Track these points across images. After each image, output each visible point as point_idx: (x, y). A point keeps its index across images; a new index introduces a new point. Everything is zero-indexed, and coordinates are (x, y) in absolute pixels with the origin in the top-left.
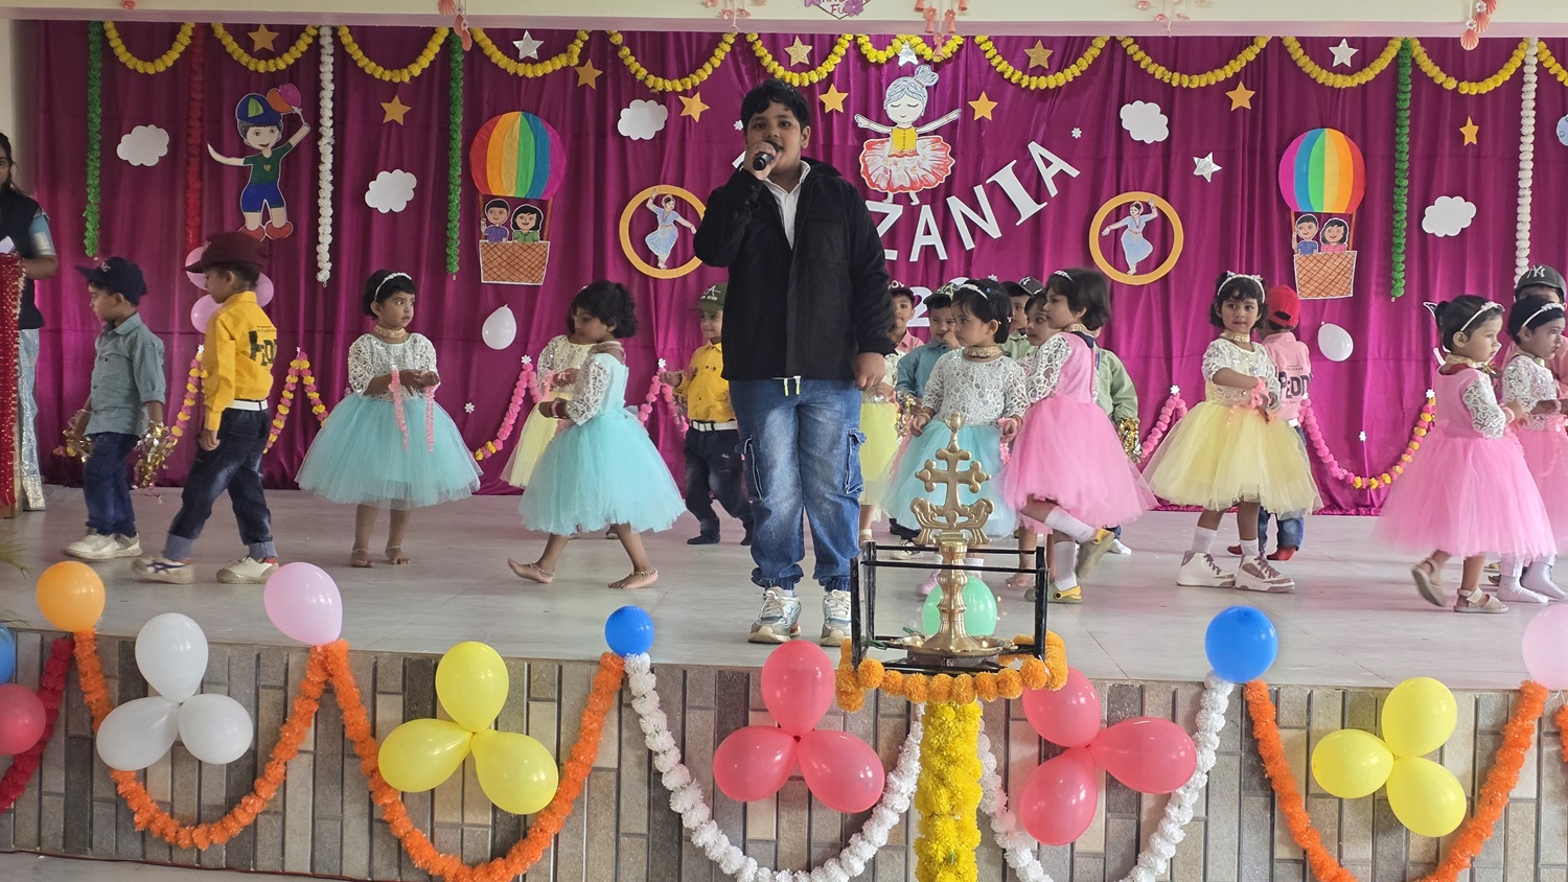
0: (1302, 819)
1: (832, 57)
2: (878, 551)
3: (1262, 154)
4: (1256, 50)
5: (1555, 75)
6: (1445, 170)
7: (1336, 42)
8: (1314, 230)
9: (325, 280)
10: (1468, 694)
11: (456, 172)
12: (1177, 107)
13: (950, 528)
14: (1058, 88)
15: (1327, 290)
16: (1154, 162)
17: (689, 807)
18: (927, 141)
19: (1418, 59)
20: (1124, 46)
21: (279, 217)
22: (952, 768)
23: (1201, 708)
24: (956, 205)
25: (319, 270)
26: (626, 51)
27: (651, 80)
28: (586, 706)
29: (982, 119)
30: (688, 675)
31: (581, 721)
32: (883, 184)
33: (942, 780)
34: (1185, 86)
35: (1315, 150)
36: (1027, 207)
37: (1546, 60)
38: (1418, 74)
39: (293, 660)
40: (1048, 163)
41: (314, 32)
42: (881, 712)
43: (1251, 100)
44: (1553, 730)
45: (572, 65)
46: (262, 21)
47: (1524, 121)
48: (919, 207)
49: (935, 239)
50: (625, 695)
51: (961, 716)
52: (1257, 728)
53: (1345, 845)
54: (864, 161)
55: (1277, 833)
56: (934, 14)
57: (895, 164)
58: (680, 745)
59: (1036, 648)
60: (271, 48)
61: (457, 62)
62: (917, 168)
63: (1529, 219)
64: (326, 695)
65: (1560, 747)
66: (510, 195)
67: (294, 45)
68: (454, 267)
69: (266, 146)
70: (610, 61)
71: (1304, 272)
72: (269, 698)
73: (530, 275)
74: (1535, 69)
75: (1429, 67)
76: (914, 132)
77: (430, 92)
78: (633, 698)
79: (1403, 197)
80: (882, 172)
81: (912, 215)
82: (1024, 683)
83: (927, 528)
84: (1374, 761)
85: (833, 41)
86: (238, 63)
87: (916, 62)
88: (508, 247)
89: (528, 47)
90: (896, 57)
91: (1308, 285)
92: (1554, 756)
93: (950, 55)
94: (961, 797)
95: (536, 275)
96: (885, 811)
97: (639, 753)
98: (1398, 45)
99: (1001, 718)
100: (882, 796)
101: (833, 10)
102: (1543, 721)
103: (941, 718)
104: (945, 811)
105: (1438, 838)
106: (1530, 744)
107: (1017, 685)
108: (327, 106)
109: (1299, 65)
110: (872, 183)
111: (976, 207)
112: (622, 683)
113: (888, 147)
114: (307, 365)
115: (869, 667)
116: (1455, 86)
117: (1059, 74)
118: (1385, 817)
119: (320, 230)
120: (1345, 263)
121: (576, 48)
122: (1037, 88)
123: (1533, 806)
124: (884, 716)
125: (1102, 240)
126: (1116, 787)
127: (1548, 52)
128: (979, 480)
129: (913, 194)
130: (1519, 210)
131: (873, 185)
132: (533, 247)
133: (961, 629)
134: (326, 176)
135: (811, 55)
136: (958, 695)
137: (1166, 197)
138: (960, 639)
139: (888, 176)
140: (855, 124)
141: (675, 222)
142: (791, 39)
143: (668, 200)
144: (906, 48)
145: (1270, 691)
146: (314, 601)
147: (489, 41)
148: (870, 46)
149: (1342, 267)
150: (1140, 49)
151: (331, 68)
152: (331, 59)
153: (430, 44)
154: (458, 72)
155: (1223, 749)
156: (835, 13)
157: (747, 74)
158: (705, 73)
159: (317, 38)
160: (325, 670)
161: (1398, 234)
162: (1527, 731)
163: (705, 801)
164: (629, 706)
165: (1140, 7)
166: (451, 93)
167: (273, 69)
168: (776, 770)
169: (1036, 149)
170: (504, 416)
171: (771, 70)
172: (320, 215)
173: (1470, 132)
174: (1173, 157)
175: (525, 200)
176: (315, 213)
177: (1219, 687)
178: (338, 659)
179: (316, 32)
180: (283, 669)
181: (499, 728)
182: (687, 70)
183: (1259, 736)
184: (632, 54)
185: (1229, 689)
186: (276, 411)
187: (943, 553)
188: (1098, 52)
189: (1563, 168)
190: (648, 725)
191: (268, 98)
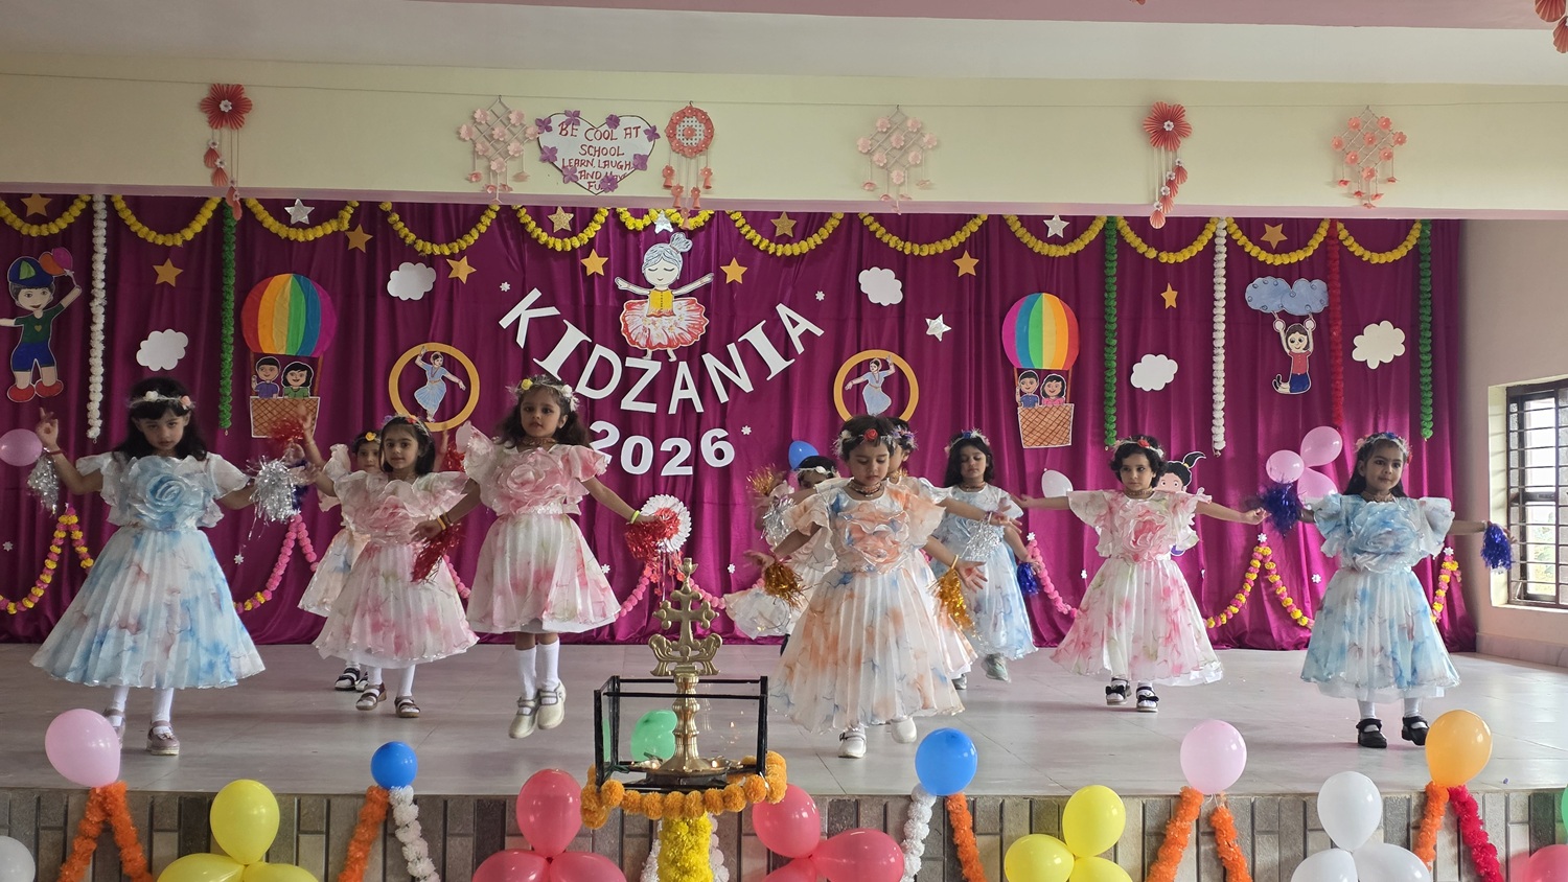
1: (592, 224)
2: (621, 684)
3: (986, 316)
4: (980, 222)
5: (1243, 247)
6: (1149, 332)
7: (1051, 217)
8: (1035, 386)
9: (95, 437)
10: (1136, 800)
11: (229, 331)
12: (909, 272)
13: (684, 661)
14: (802, 255)
15: (1048, 440)
16: (890, 323)
18: (683, 302)
19: (1122, 231)
20: (863, 220)
21: (49, 376)
22: (685, 878)
23: (908, 818)
24: (711, 362)
25: (90, 427)
26: (396, 217)
27: (420, 245)
28: (352, 836)
29: (733, 282)
30: (449, 805)
31: (347, 850)
32: (643, 342)
34: (916, 254)
35: (1033, 313)
36: (776, 363)
37: (1234, 233)
38: (1123, 245)
39: (73, 801)
40: (795, 324)
41: (87, 200)
42: (627, 832)
43: (975, 267)
44: (1208, 830)
45: (343, 229)
46: (36, 191)
47: (1216, 287)
48: (676, 364)
49: (692, 393)
50: (389, 826)
51: (694, 830)
52: (957, 835)
54: (624, 320)
56: (681, 191)
57: (654, 323)
58: (441, 870)
59: (758, 767)
60: (44, 213)
61: (230, 227)
62: (674, 327)
63: (1223, 375)
64: (105, 834)
65: (1215, 845)
66: (282, 352)
67: (67, 210)
68: (227, 423)
69: (38, 307)
70: (379, 226)
71: (1028, 423)
72: (49, 838)
74: (1224, 241)
75: (1132, 238)
76: (670, 294)
77: (204, 255)
78: (398, 827)
79: (1112, 355)
80: (641, 331)
81: (669, 371)
82: (747, 797)
83: (663, 662)
84: (1058, 861)
85: (594, 211)
86: (10, 228)
87: (671, 230)
88: (278, 403)
89: (299, 213)
90: (653, 225)
91: (1031, 435)
92: (1211, 853)
93: (703, 224)
97: (403, 879)
98: (1103, 221)
99: (734, 835)
101: (590, 186)
102: (1200, 822)
103: (676, 833)
106: (1189, 842)
107: (741, 799)
108: (100, 268)
109: (1018, 235)
110: (632, 341)
111: (729, 363)
112: (387, 814)
113: (647, 307)
114: (75, 519)
115: (610, 787)
116: (1155, 255)
117: (802, 242)
119: (92, 388)
120: (1063, 415)
121: (347, 215)
122: (783, 255)
124: (629, 836)
125: (846, 394)
127: (1236, 228)
128: (709, 618)
129: (670, 352)
130: (1215, 367)
131: (634, 342)
132: (304, 402)
133: (694, 751)
134: (98, 337)
135: (573, 222)
136: (689, 810)
137: (902, 355)
138: (693, 761)
139: (647, 334)
140: (616, 286)
141: (443, 378)
142: (554, 209)
143: (436, 357)
144: (662, 216)
145: (967, 801)
146: (94, 745)
147: (263, 211)
148: (628, 215)
149: (1061, 418)
150: (876, 222)
151: (104, 232)
152: (104, 224)
153: (202, 211)
154: (231, 237)
155: (928, 855)
156: (592, 189)
157: (512, 239)
158: (472, 238)
159: (90, 203)
160: (104, 810)
161: (1109, 388)
162: (1184, 831)
164: (393, 835)
165: (867, 188)
166: (223, 256)
167: (46, 233)
169: (783, 310)
170: (273, 566)
171: (535, 236)
172: (91, 374)
173: (1170, 297)
174: (907, 318)
176: (86, 372)
177: (923, 799)
178: (117, 800)
179: (89, 198)
180: (62, 811)
181: (270, 859)
182: (455, 234)
183: (958, 842)
184: (401, 220)
185: (933, 801)
186: (44, 565)
187: (677, 684)
188: (838, 223)
189: (1253, 329)
190: (410, 852)
191: (40, 261)
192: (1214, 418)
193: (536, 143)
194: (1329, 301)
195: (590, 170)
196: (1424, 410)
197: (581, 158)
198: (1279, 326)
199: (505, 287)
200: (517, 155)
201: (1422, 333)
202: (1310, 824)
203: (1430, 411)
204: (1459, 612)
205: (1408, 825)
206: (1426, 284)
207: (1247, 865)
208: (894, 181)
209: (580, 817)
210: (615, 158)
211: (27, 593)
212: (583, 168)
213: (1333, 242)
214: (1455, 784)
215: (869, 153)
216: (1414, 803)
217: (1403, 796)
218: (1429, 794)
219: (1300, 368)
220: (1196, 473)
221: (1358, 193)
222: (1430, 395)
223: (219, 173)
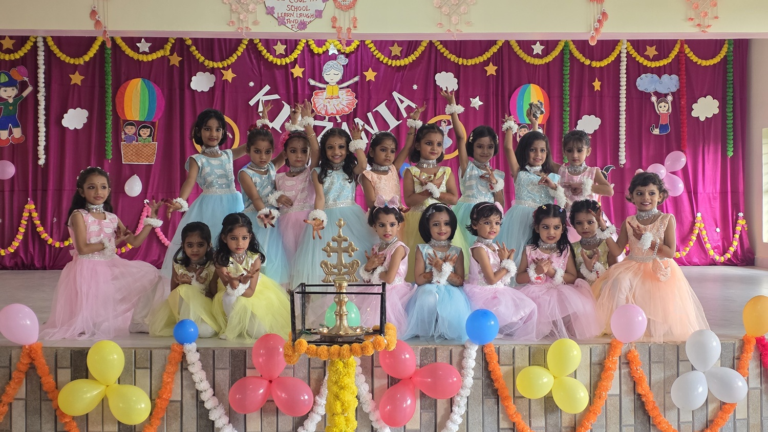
0: (513, 408)
1: (296, 50)
3: (501, 97)
4: (498, 47)
5: (635, 58)
6: (586, 103)
7: (534, 42)
9: (42, 164)
10: (587, 346)
11: (109, 108)
12: (461, 74)
13: (340, 274)
14: (405, 66)
17: (218, 418)
18: (344, 91)
19: (572, 51)
20: (436, 45)
21: (17, 133)
22: (342, 391)
23: (464, 358)
24: (359, 122)
25: (39, 159)
26: (194, 48)
27: (207, 63)
28: (165, 370)
29: (370, 81)
30: (216, 353)
31: (162, 378)
32: (323, 112)
33: (338, 397)
34: (465, 64)
35: (526, 94)
36: (393, 123)
37: (630, 51)
38: (573, 58)
39: (14, 353)
40: (402, 102)
41: (34, 40)
42: (311, 366)
43: (496, 71)
44: (626, 362)
45: (166, 55)
46: (7, 34)
47: (621, 79)
48: (341, 124)
50: (184, 364)
51: (346, 365)
52: (490, 366)
53: (532, 420)
54: (313, 101)
55: (501, 415)
56: (341, 29)
57: (329, 102)
58: (212, 387)
59: (380, 331)
60: (12, 48)
61: (108, 54)
62: (340, 105)
63: (625, 125)
64: (31, 370)
65: (629, 369)
67: (23, 46)
68: (110, 156)
69: (10, 97)
70: (185, 53)
72: (2, 372)
73: (147, 159)
74: (626, 55)
75: (577, 54)
76: (337, 87)
77: (95, 69)
78: (189, 365)
79: (567, 116)
80: (323, 107)
82: (374, 348)
83: (328, 275)
84: (545, 380)
85: (296, 43)
87: (337, 53)
89: (144, 46)
90: (327, 51)
92: (627, 373)
93: (353, 50)
94: (347, 405)
95: (151, 159)
96: (314, 414)
97: (192, 392)
98: (563, 44)
99: (369, 366)
100: (313, 407)
101: (292, 27)
102: (621, 357)
103: (336, 367)
104: (339, 412)
105: (575, 414)
106: (616, 369)
107: (371, 349)
108: (41, 77)
109: (518, 54)
110: (318, 112)
111: (368, 123)
112: (182, 358)
113: (325, 94)
114: (33, 207)
115: (300, 343)
116: (589, 63)
117: (406, 59)
118: (550, 406)
119: (39, 139)
121: (168, 47)
122: (396, 66)
123: (618, 397)
124: (313, 368)
126: (425, 397)
127: (631, 47)
128: (353, 251)
129: (338, 117)
130: (620, 121)
132: (149, 145)
133: (345, 323)
134: (42, 112)
135: (286, 50)
136: (343, 355)
138: (345, 328)
139: (325, 108)
140: (309, 83)
142: (276, 42)
144: (332, 46)
145: (495, 348)
147: (124, 44)
148: (314, 45)
150: (443, 47)
151: (43, 58)
152: (43, 53)
153: (94, 45)
154: (109, 59)
155: (476, 376)
156: (293, 29)
157: (254, 59)
158: (233, 59)
159: (35, 43)
160: (30, 357)
162: (615, 363)
163: (226, 414)
164: (187, 369)
165: (439, 26)
166: (105, 69)
167: (13, 59)
168: (260, 397)
169: (396, 95)
171: (266, 57)
172: (39, 131)
173: (597, 85)
175: (144, 122)
176: (36, 130)
177: (471, 347)
178: (37, 352)
179: (35, 40)
180: (8, 358)
181: (120, 383)
182: (225, 57)
183: (491, 370)
184: (196, 50)
185: (476, 348)
186: (18, 230)
187: (336, 286)
188: (424, 48)
189: (640, 101)
190: (196, 378)
191: (11, 73)
192: (620, 148)
193: (263, 5)
194: (680, 86)
195: (292, 19)
196: (728, 141)
197: (287, 12)
198: (654, 99)
199: (252, 84)
200: (253, 11)
201: (728, 102)
202: (681, 358)
203: (732, 142)
204: (746, 246)
205: (734, 357)
206: (730, 77)
207: (647, 380)
208: (453, 22)
209: (284, 359)
210: (305, 12)
211: (10, 244)
212: (289, 18)
213: (682, 55)
214: (759, 335)
215: (440, 7)
216: (737, 346)
217: (731, 342)
218: (745, 341)
219: (664, 121)
220: (610, 177)
221: (699, 25)
222: (732, 134)
223: (98, 23)
